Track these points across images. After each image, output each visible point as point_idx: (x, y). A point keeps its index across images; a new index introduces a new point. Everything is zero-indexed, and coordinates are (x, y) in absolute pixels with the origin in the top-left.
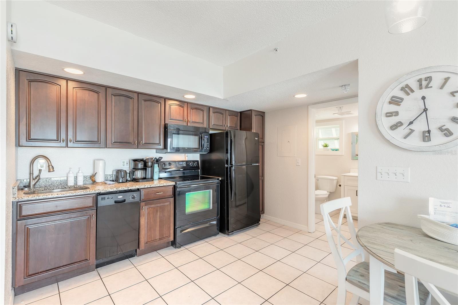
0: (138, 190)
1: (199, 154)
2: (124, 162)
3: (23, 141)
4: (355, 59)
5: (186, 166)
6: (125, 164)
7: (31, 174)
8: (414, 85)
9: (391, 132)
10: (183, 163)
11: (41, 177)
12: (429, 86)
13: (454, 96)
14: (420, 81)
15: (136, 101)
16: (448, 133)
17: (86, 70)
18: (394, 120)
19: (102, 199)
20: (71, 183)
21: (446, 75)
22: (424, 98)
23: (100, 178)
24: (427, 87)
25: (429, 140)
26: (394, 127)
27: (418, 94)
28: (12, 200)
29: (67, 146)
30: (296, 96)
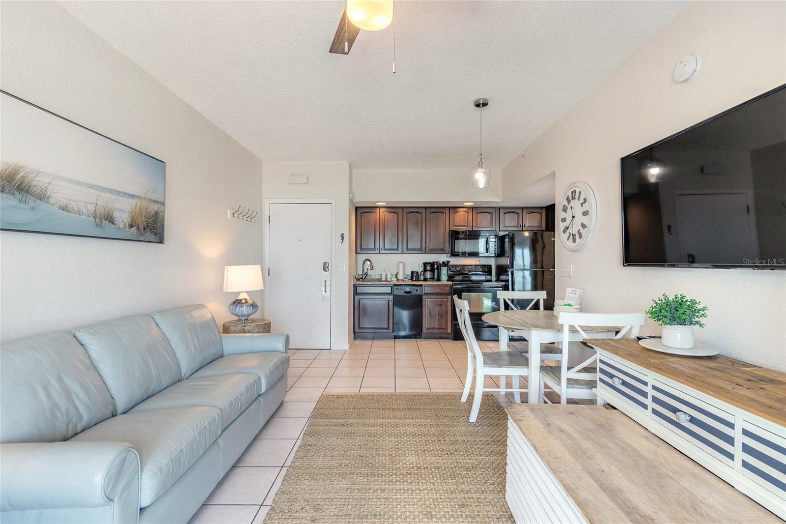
0: (421, 285)
2: (419, 265)
3: (359, 251)
6: (420, 266)
7: (363, 271)
8: (571, 197)
9: (563, 235)
10: (472, 267)
11: (368, 274)
12: (575, 197)
13: (582, 206)
14: (572, 193)
15: (424, 215)
16: (581, 236)
17: (387, 202)
18: (565, 225)
19: (397, 289)
20: (384, 279)
23: (401, 277)
26: (565, 230)
28: (353, 283)
29: (379, 253)
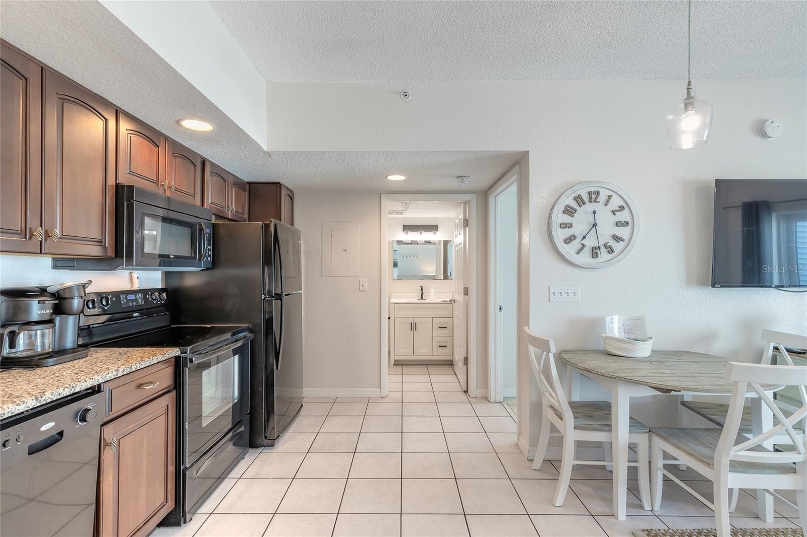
1: (160, 272)
4: (526, 150)
5: (143, 303)
8: (585, 197)
9: (565, 245)
10: (136, 296)
12: (598, 201)
13: (615, 214)
14: (590, 193)
16: (611, 250)
18: (568, 232)
21: (610, 193)
22: (594, 212)
24: (595, 201)
25: (597, 257)
26: (569, 240)
27: (589, 207)
30: (390, 178)
